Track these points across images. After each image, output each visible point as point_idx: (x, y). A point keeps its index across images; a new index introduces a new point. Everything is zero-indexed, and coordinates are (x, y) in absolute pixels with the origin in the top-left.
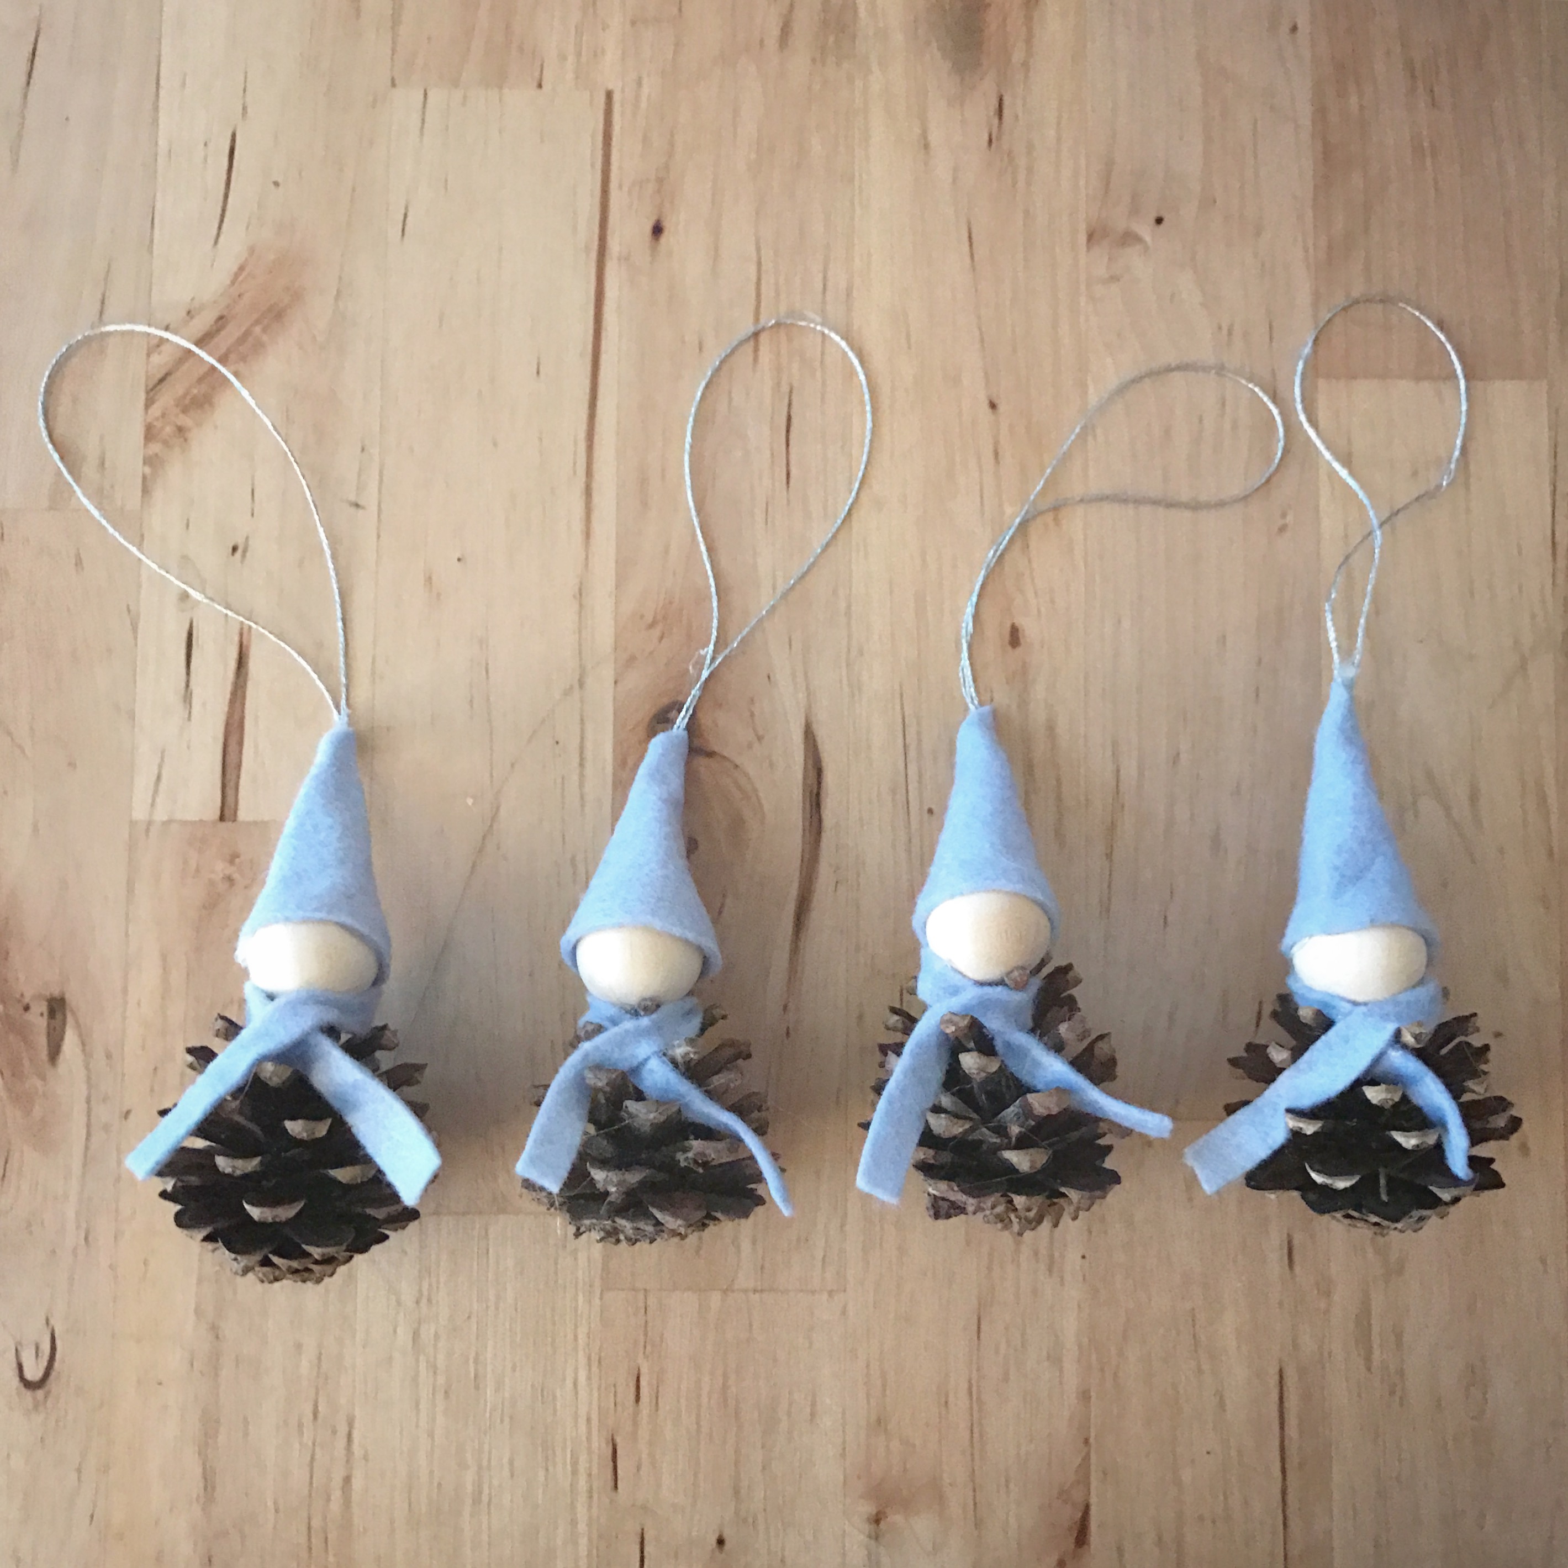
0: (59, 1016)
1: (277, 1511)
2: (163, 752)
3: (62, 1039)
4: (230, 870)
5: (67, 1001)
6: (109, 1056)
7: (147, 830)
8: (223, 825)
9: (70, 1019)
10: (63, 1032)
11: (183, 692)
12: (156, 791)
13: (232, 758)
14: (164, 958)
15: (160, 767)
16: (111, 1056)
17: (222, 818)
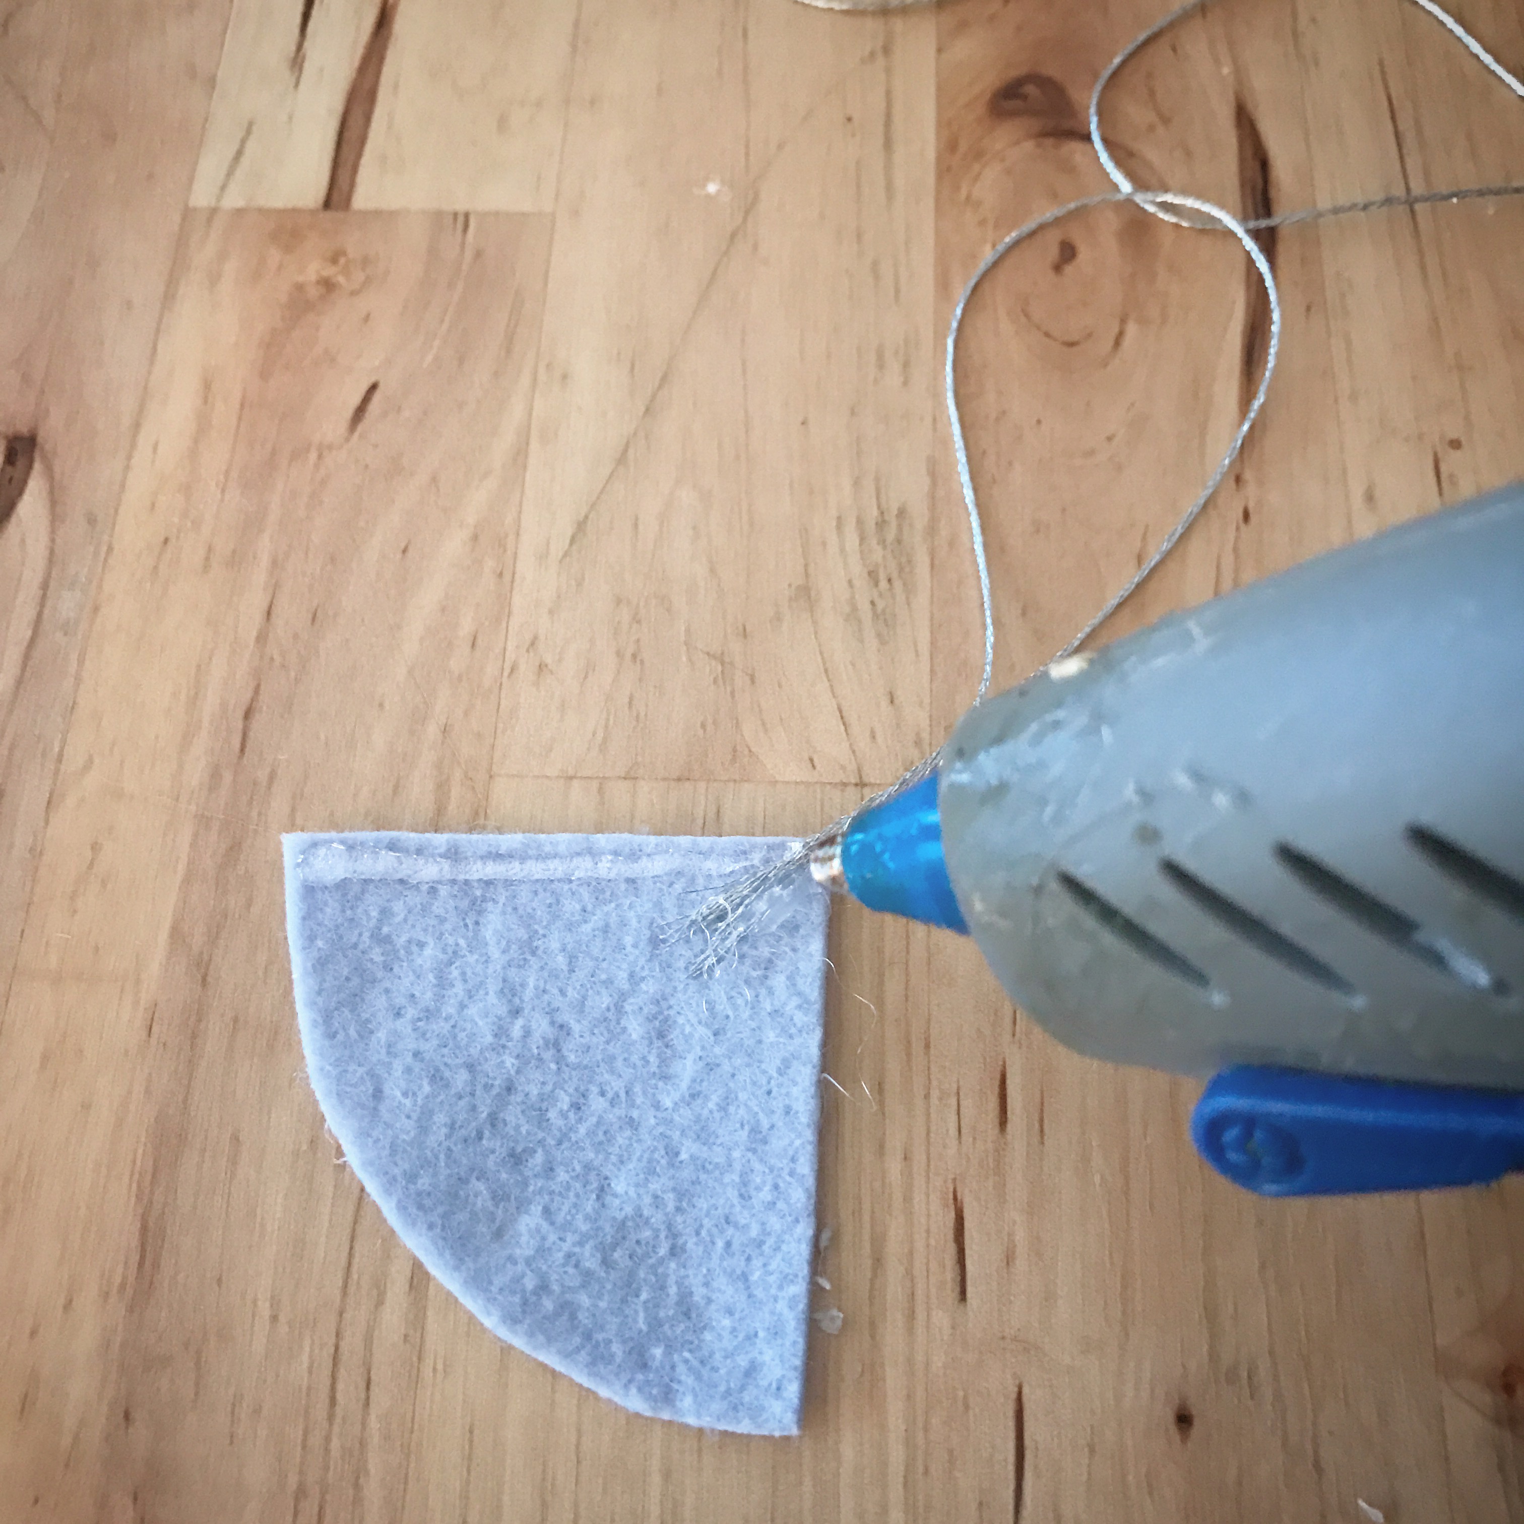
0: (21, 462)
1: (274, 1318)
2: (250, 125)
3: (21, 492)
4: (329, 271)
5: (40, 439)
6: (92, 520)
7: (209, 221)
8: (329, 214)
9: (37, 466)
10: (24, 482)
11: (292, 55)
12: (230, 173)
13: (352, 134)
14: (207, 386)
15: (243, 142)
16: (95, 520)
17: (327, 204)
